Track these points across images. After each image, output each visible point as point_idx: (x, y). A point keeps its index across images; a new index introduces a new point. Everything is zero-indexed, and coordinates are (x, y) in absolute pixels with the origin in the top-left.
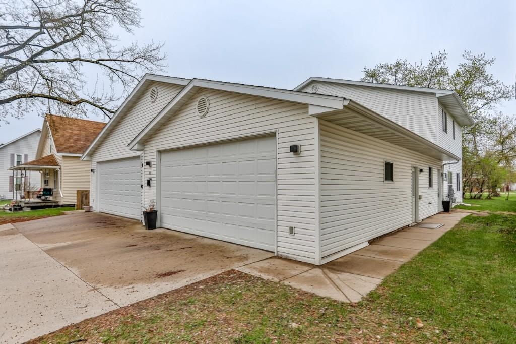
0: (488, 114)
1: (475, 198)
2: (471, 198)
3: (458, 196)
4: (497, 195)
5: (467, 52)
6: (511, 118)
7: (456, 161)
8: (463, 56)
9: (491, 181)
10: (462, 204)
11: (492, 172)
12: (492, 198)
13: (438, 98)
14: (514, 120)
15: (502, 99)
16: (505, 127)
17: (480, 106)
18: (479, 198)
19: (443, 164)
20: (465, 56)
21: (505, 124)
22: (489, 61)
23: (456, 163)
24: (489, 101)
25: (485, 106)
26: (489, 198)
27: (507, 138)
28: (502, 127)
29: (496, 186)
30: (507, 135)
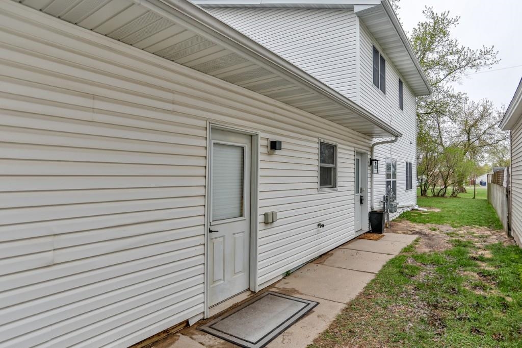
0: (452, 88)
1: (438, 196)
2: (434, 196)
3: (407, 199)
4: (463, 191)
5: (428, 8)
6: (476, 103)
7: (393, 139)
8: (423, 12)
9: (456, 175)
10: (416, 207)
11: (459, 164)
12: (458, 195)
13: (356, 13)
14: (479, 106)
15: (468, 68)
16: (471, 114)
17: (442, 77)
18: (443, 196)
19: (373, 143)
20: (426, 12)
21: (471, 111)
22: (453, 21)
23: (393, 141)
24: (452, 70)
25: (449, 77)
26: (454, 195)
27: (473, 126)
28: (467, 113)
29: (462, 181)
30: (472, 123)
